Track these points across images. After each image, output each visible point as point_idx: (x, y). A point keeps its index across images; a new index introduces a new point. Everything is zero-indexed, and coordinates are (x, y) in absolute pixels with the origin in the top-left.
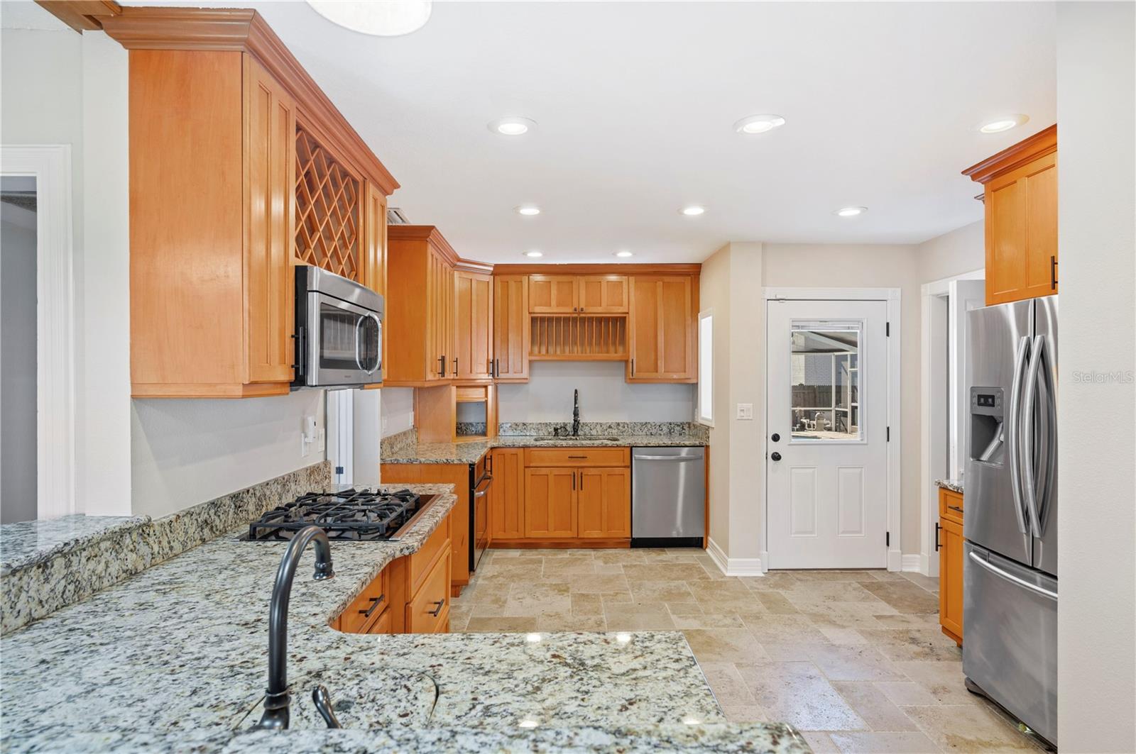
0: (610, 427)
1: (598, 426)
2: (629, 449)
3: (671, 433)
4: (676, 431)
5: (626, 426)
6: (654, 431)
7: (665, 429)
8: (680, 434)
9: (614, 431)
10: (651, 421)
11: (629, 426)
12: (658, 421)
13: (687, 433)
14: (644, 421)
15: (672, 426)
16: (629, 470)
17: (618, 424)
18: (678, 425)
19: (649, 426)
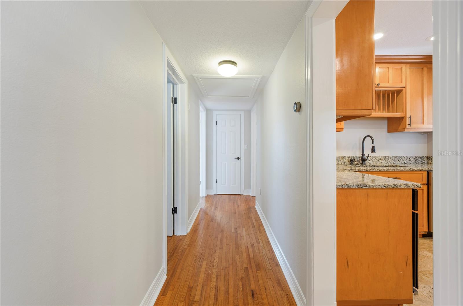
0: (380, 159)
1: (374, 158)
2: (425, 174)
3: (416, 163)
4: (419, 162)
5: (390, 158)
6: (406, 162)
7: (412, 160)
8: (422, 163)
9: (383, 162)
10: (405, 156)
11: (392, 159)
12: (409, 156)
13: (426, 162)
14: (400, 156)
15: (417, 158)
16: (427, 186)
17: (385, 157)
18: (420, 158)
19: (403, 158)
